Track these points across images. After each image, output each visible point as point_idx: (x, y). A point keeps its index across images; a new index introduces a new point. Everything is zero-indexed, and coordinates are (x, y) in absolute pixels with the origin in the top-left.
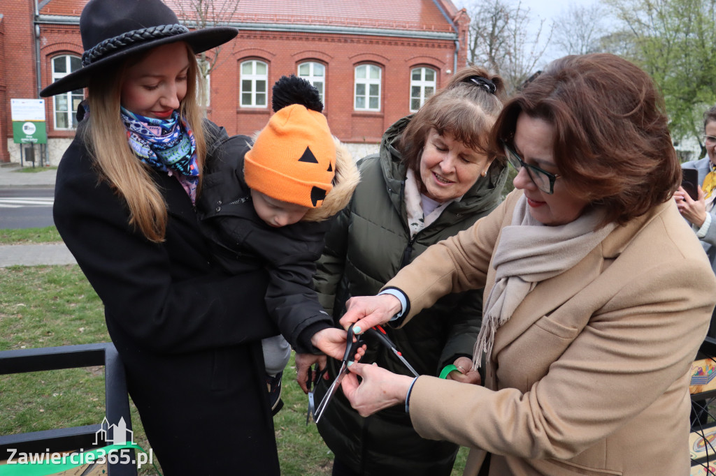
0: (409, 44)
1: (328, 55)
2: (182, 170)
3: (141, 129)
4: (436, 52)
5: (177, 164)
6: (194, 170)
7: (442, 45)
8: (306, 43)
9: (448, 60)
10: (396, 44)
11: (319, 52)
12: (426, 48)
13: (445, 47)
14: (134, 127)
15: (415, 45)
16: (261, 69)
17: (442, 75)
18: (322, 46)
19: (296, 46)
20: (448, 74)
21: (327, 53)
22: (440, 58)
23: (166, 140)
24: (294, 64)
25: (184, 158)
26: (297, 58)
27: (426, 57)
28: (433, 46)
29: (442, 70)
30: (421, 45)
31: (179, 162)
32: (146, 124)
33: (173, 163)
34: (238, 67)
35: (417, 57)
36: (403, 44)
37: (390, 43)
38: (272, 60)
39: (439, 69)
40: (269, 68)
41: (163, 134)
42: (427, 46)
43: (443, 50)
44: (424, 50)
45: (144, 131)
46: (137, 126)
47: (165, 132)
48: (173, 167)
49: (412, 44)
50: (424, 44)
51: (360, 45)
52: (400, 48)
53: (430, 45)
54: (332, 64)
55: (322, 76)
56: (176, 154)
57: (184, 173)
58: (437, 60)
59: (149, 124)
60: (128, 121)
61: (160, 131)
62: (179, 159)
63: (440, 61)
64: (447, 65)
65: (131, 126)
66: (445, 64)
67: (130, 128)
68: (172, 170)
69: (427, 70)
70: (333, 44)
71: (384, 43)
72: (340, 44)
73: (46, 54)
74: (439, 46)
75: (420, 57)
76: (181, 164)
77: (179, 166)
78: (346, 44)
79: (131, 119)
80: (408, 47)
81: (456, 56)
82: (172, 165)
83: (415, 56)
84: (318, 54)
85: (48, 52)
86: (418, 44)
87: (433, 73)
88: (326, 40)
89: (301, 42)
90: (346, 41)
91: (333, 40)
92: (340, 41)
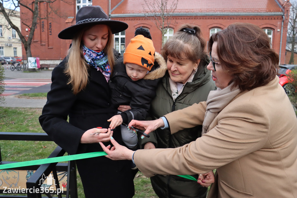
0: (260, 19)
1: (223, 25)
2: (103, 68)
3: (90, 53)
4: (273, 22)
5: (102, 66)
6: (107, 69)
7: (276, 18)
8: (213, 20)
9: (278, 25)
10: (254, 19)
11: (219, 24)
12: (268, 20)
13: (278, 19)
14: (87, 52)
15: (263, 19)
17: (275, 32)
18: (221, 21)
19: (209, 22)
20: (278, 31)
21: (223, 24)
22: (274, 24)
23: (98, 57)
24: (208, 29)
25: (105, 64)
27: (268, 24)
28: (272, 19)
29: (275, 30)
30: (266, 19)
31: (102, 65)
32: (91, 52)
33: (100, 65)
35: (264, 24)
36: (257, 19)
37: (251, 19)
39: (274, 29)
41: (97, 56)
42: (269, 19)
43: (276, 20)
44: (267, 21)
45: (91, 54)
46: (88, 52)
47: (98, 55)
48: (100, 67)
49: (261, 18)
50: (267, 18)
52: (256, 21)
53: (270, 18)
56: (102, 62)
57: (104, 69)
58: (273, 25)
59: (93, 52)
60: (86, 50)
61: (96, 55)
62: (103, 64)
63: (275, 26)
64: (278, 27)
65: (86, 51)
66: (277, 27)
67: (86, 52)
68: (99, 68)
69: (268, 30)
70: (225, 20)
71: (248, 19)
72: (228, 20)
74: (275, 19)
75: (265, 24)
76: (103, 66)
77: (102, 67)
78: (231, 20)
79: (86, 49)
80: (259, 20)
81: (283, 23)
82: (99, 66)
83: (263, 24)
84: (219, 25)
86: (264, 18)
87: (271, 31)
88: (222, 19)
89: (211, 20)
90: (231, 19)
91: (225, 19)
92: (228, 19)
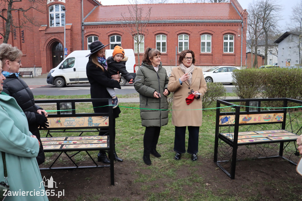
0: (222, 25)
4: (234, 28)
8: (181, 27)
9: (239, 31)
10: (217, 26)
13: (238, 25)
15: (225, 26)
16: (164, 38)
17: (237, 37)
18: (187, 28)
19: (177, 28)
20: (239, 36)
21: (189, 30)
24: (176, 35)
26: (178, 33)
27: (230, 30)
28: (232, 25)
30: (227, 26)
34: (155, 38)
36: (220, 25)
37: (215, 25)
38: (168, 34)
39: (235, 35)
40: (167, 37)
42: (230, 26)
43: (237, 27)
44: (229, 27)
51: (202, 27)
52: (219, 27)
54: (191, 35)
55: (188, 40)
58: (234, 31)
66: (237, 32)
69: (230, 36)
70: (192, 27)
71: (212, 26)
72: (195, 27)
73: (85, 36)
74: (235, 26)
75: (227, 30)
78: (197, 27)
81: (242, 29)
83: (225, 30)
84: (186, 31)
85: (86, 35)
87: (233, 36)
88: (189, 25)
89: (179, 27)
90: (197, 25)
91: (192, 25)
92: (194, 25)
